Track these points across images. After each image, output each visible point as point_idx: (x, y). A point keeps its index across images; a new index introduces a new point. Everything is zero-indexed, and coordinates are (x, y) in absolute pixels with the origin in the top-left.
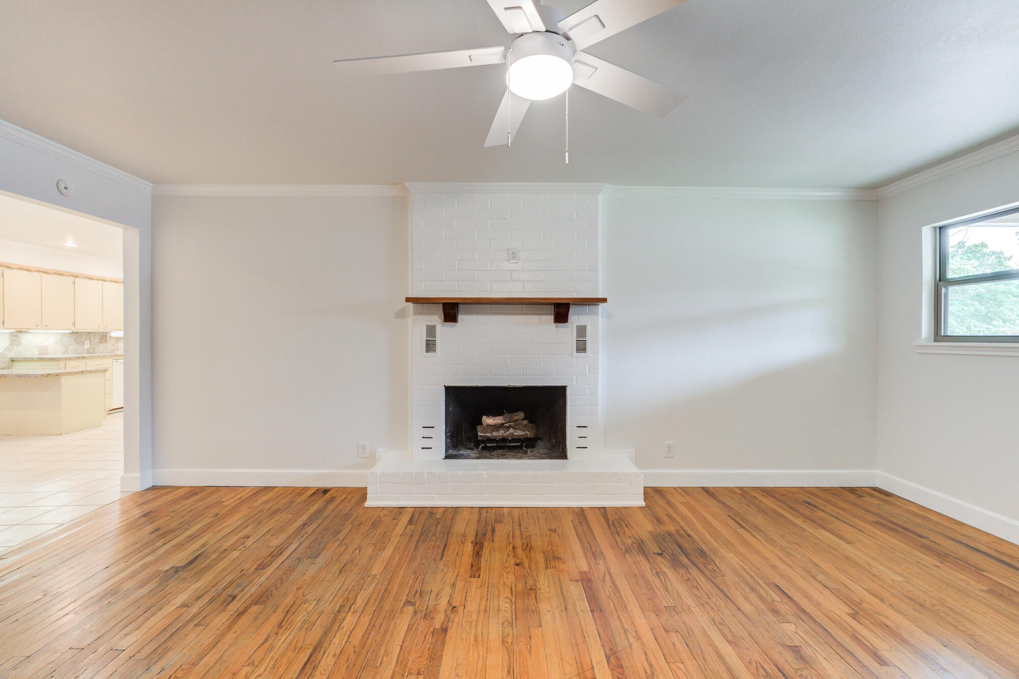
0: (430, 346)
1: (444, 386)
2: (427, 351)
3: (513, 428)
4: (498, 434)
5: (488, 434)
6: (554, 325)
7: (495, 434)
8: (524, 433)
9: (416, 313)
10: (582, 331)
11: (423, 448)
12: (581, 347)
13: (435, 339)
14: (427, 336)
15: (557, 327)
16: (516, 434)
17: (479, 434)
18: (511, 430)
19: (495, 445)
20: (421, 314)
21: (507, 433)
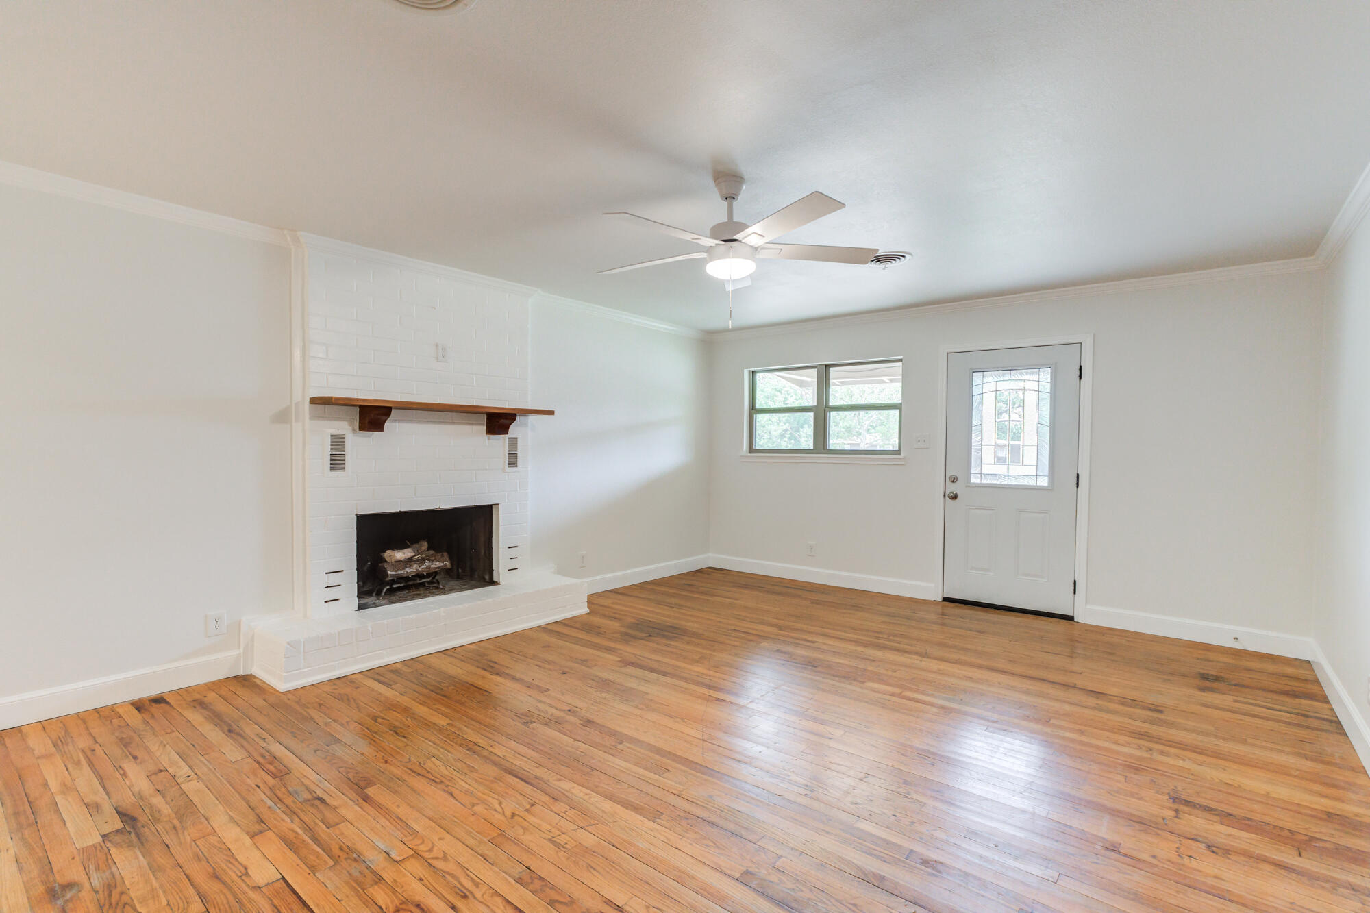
0: (337, 462)
1: (356, 515)
2: (332, 469)
3: (428, 560)
4: (412, 570)
5: (400, 572)
6: (486, 437)
7: (408, 570)
8: (442, 564)
9: (313, 417)
10: (513, 443)
11: (326, 602)
12: (513, 461)
13: (343, 453)
14: (332, 449)
15: (489, 439)
16: (433, 566)
17: (389, 572)
18: (427, 563)
19: (402, 585)
20: (323, 418)
21: (422, 567)
